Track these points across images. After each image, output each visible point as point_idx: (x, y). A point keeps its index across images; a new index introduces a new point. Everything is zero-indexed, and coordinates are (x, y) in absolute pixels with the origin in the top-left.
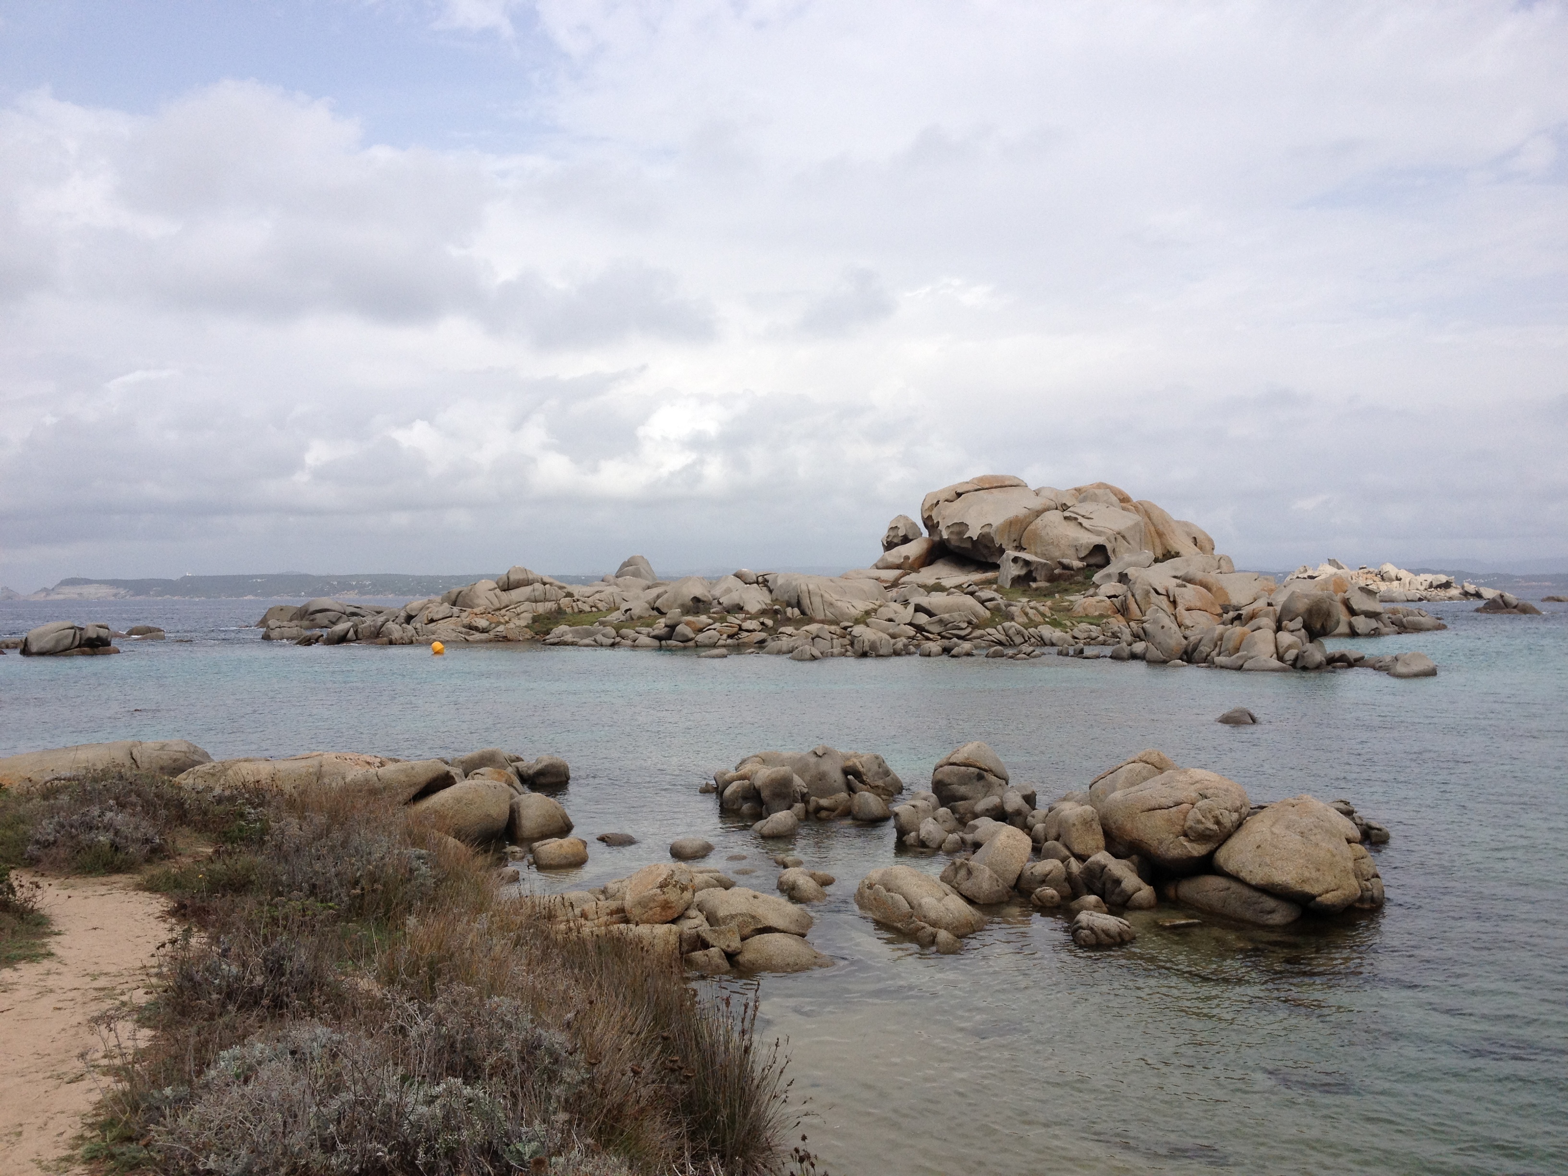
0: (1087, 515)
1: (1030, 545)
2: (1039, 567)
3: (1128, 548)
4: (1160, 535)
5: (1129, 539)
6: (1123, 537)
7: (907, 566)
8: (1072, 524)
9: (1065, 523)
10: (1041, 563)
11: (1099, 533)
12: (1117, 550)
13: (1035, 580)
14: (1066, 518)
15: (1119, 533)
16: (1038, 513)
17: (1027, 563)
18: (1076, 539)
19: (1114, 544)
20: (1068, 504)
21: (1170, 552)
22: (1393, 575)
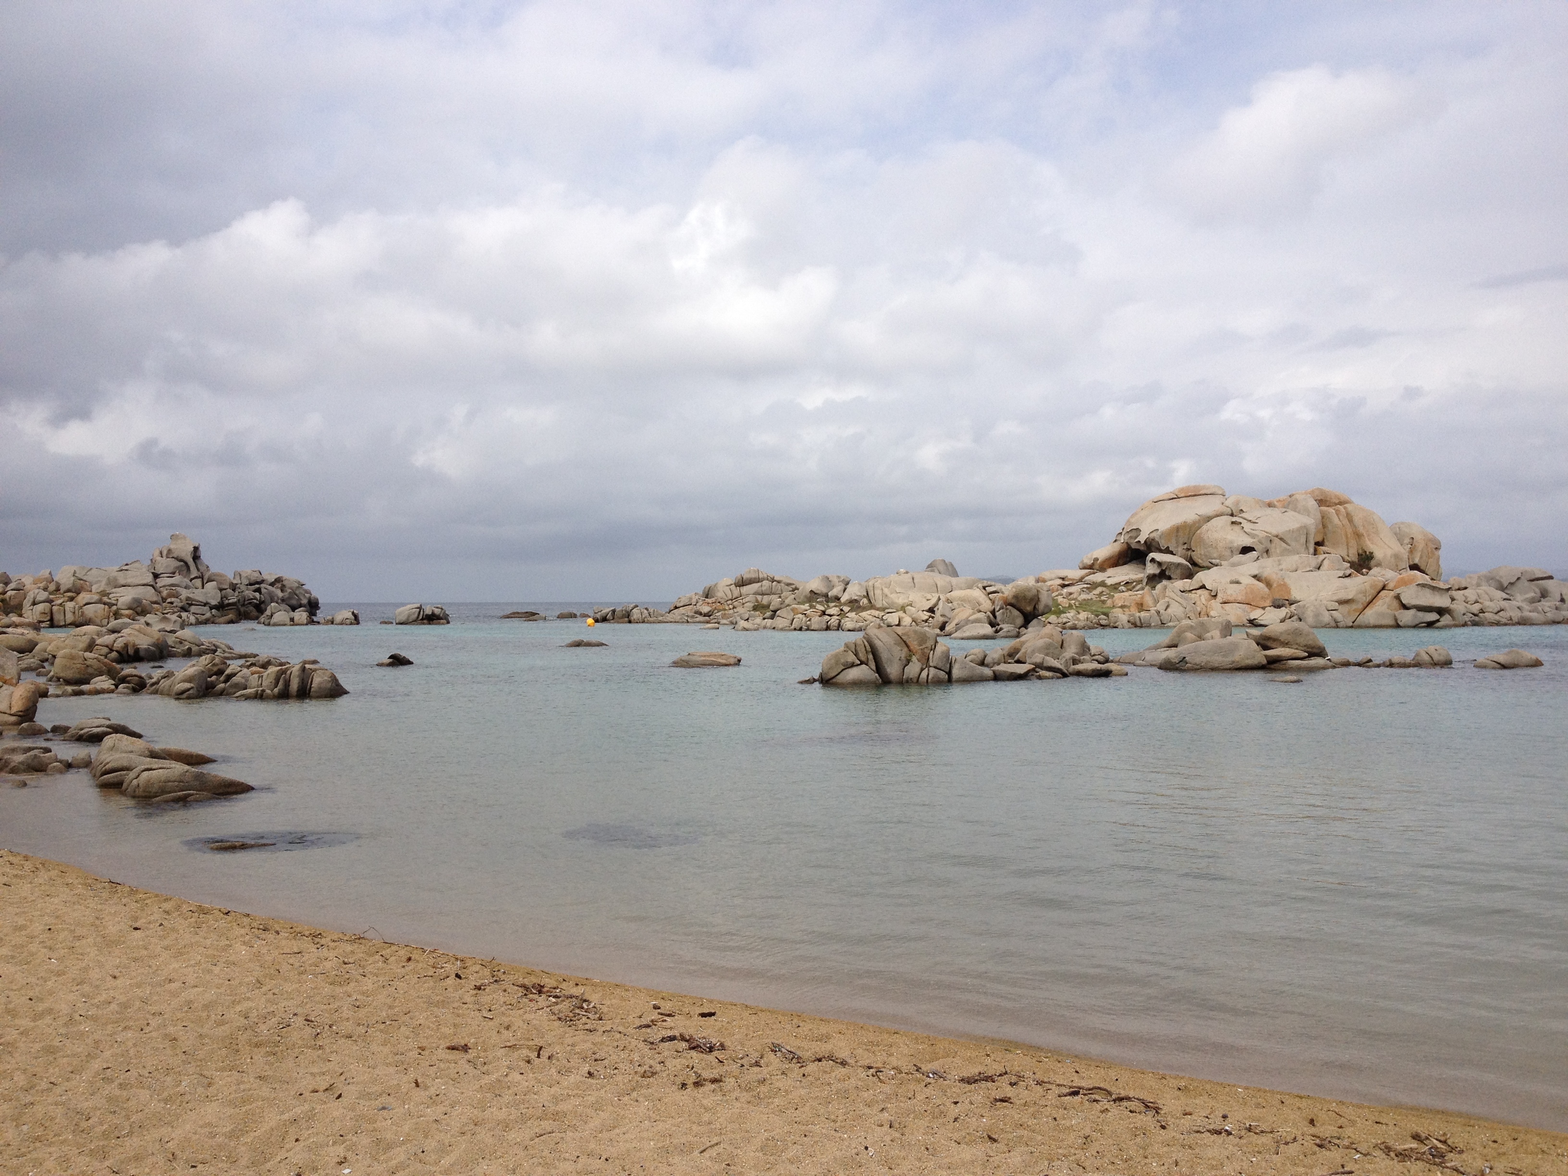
0: (1254, 519)
3: (1286, 549)
5: (1289, 541)
8: (1237, 528)
9: (1229, 527)
14: (1233, 523)
15: (1277, 536)
16: (1209, 519)
17: (1160, 564)
19: (1268, 545)
20: (1244, 510)
21: (1365, 552)
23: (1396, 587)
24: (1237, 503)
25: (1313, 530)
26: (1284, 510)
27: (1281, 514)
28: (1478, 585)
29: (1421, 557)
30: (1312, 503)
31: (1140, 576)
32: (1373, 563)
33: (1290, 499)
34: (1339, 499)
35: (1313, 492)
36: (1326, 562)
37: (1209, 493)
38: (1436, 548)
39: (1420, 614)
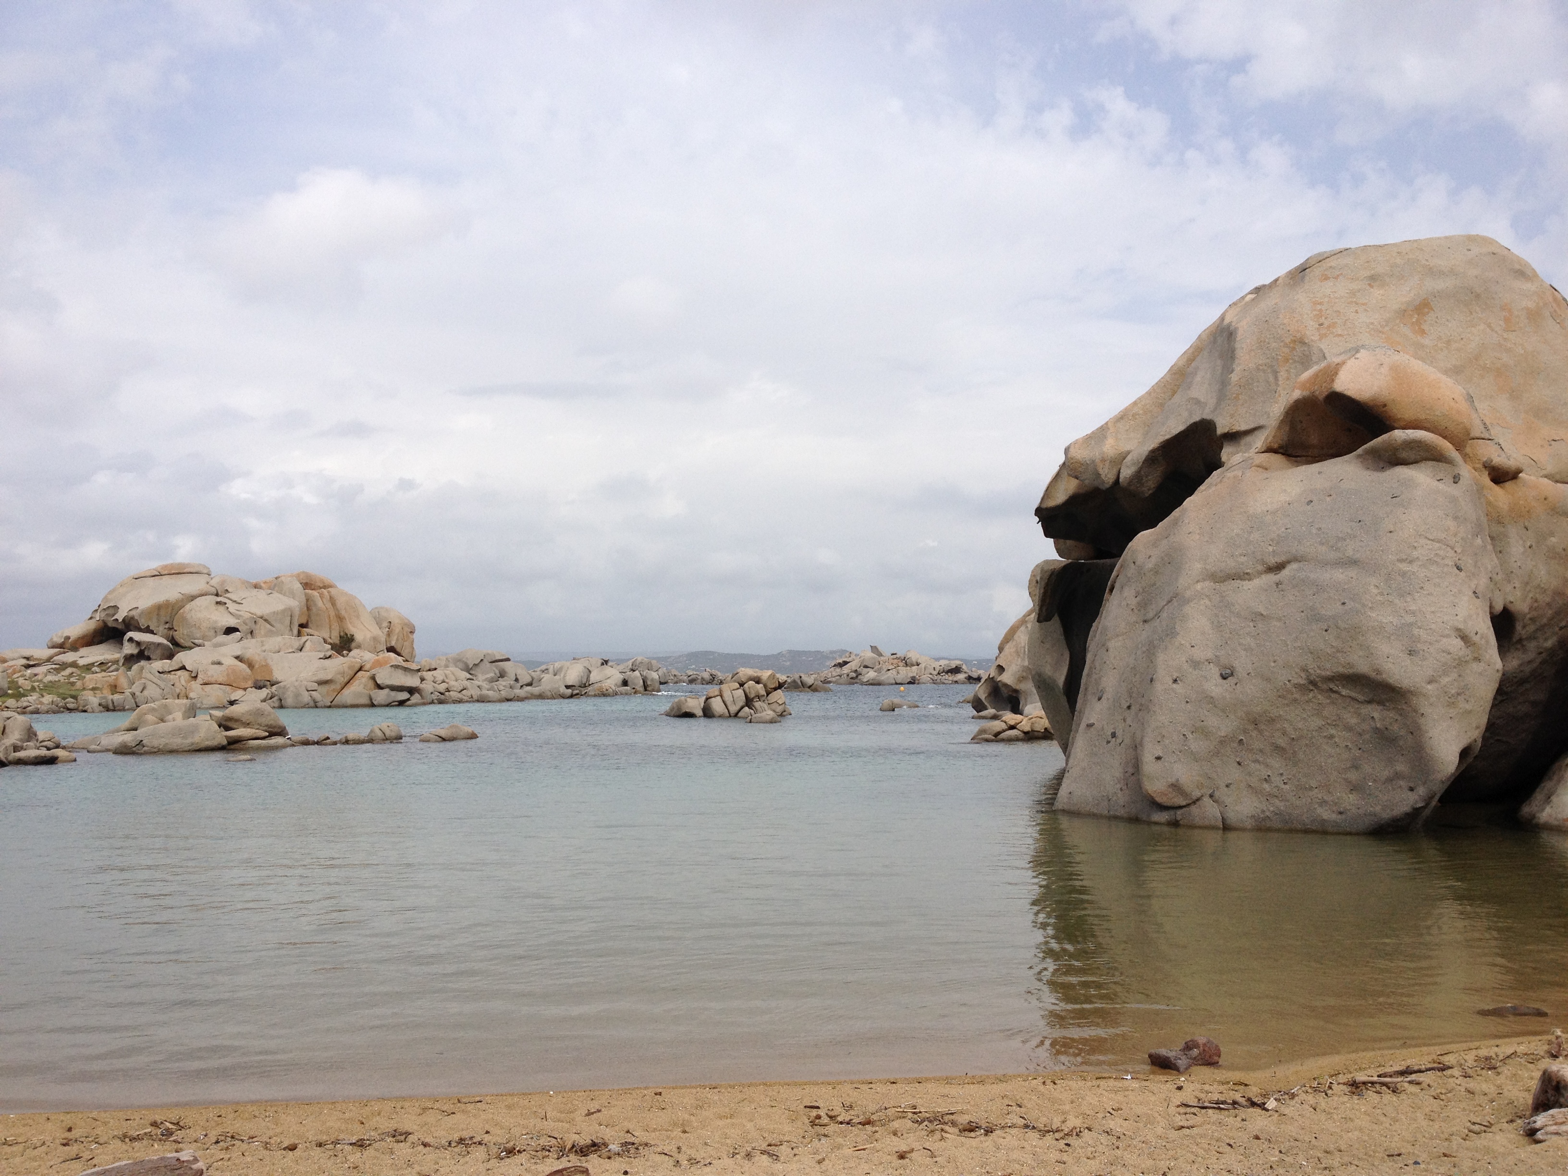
0: (239, 600)
3: (271, 631)
5: (273, 623)
6: (266, 620)
7: (68, 645)
8: (221, 608)
9: (213, 607)
10: (154, 643)
11: (237, 617)
12: (255, 632)
14: (217, 603)
15: (261, 618)
16: (193, 598)
17: (138, 644)
18: (216, 622)
19: (253, 626)
20: (230, 590)
21: (347, 634)
22: (914, 660)
23: (371, 668)
24: (223, 582)
25: (297, 612)
26: (270, 591)
27: (266, 596)
28: (446, 666)
29: (397, 640)
30: (298, 586)
31: (117, 656)
32: (353, 645)
33: (275, 581)
34: (324, 583)
35: (298, 576)
36: (308, 644)
37: (194, 571)
38: (411, 632)
39: (393, 693)
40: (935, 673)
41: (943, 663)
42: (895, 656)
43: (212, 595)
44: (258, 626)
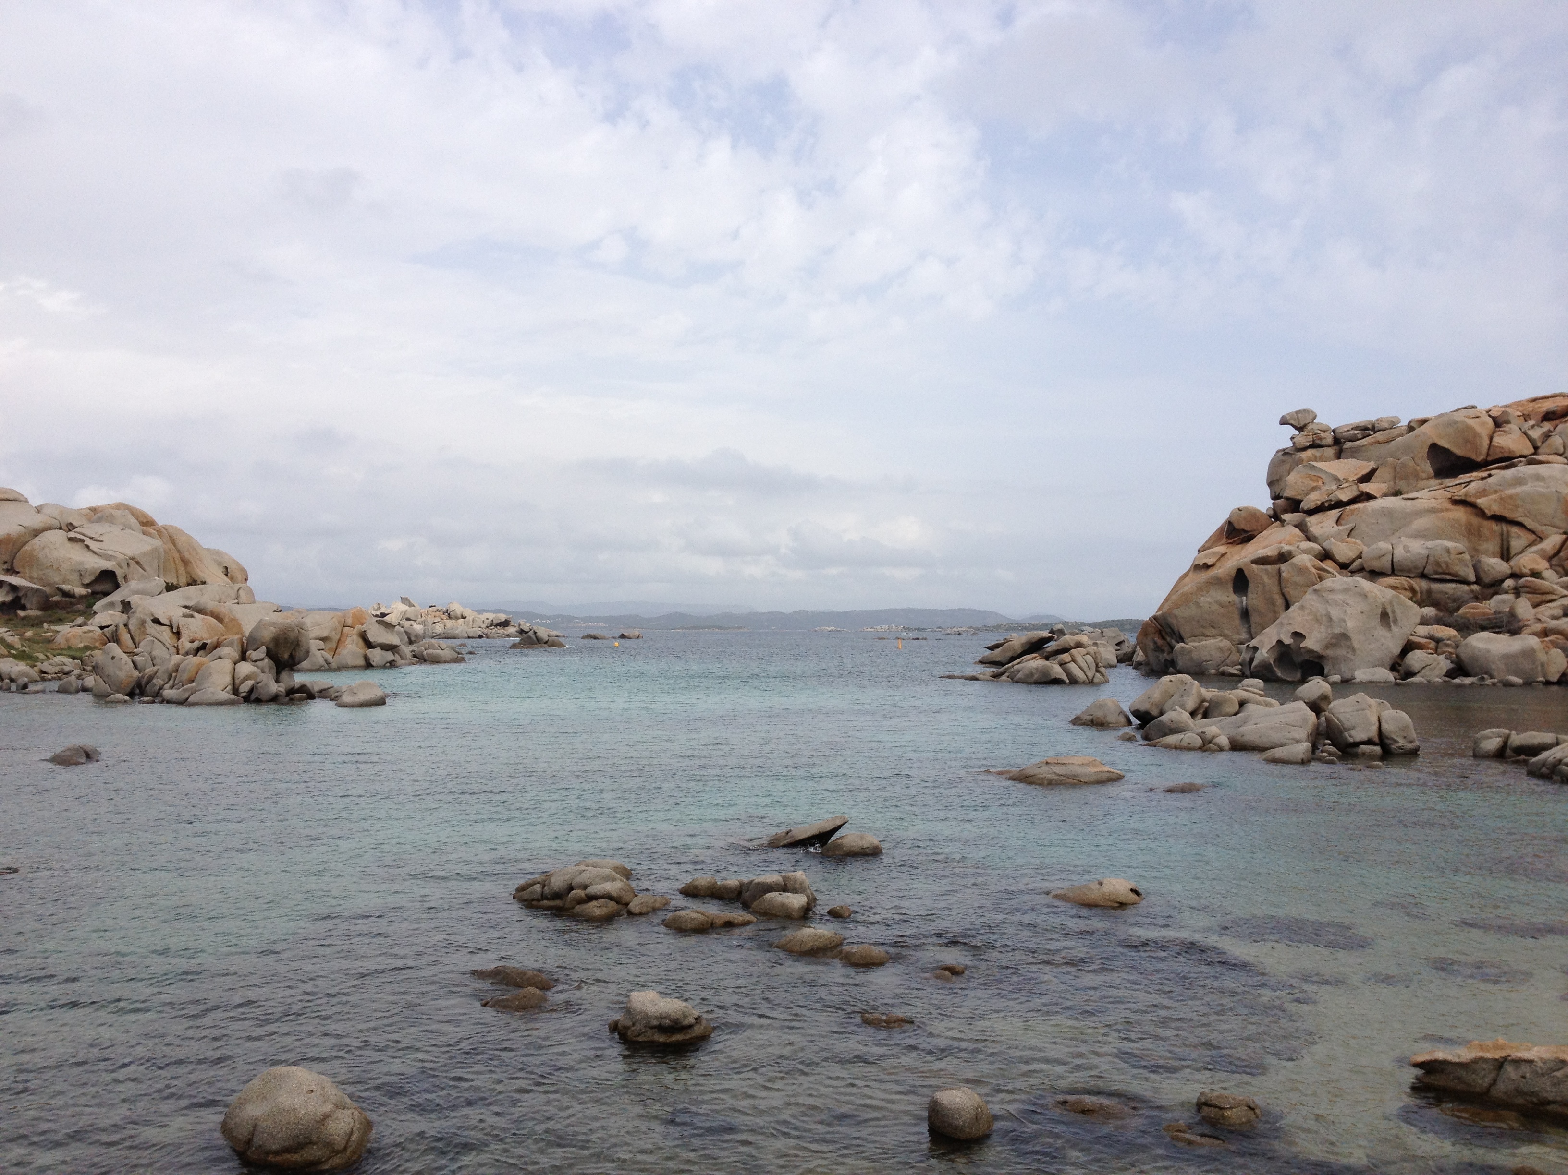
0: (96, 536)
1: (23, 567)
2: (29, 594)
3: (143, 575)
4: (186, 562)
5: (144, 565)
6: (138, 563)
8: (77, 547)
9: (69, 545)
10: (32, 589)
11: (109, 558)
12: (129, 576)
13: (24, 608)
14: (71, 539)
15: (132, 559)
16: (37, 533)
17: (14, 588)
18: (81, 563)
19: (126, 570)
20: (75, 523)
21: (196, 581)
22: (459, 613)
23: (354, 624)
25: (162, 553)
30: (134, 521)
35: (122, 508)
37: (11, 498)
38: (245, 576)
39: (383, 653)
40: (484, 626)
41: (491, 616)
42: (434, 609)
43: (56, 529)
44: (131, 569)
